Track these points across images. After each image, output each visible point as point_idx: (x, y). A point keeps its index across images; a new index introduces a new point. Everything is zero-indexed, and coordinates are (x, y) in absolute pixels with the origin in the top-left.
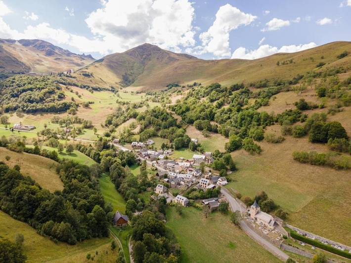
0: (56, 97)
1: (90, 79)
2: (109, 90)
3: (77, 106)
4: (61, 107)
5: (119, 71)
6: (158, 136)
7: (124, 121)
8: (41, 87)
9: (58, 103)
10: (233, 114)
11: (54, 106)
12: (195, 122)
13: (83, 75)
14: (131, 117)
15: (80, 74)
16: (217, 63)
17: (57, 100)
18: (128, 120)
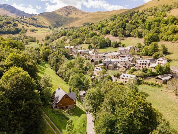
0: (12, 25)
1: (36, 21)
2: (48, 28)
3: (26, 30)
4: (14, 31)
5: (53, 19)
6: (83, 43)
7: (58, 38)
8: (2, 19)
9: (13, 29)
10: (139, 24)
11: (9, 30)
12: (111, 32)
13: (32, 19)
14: (62, 35)
15: (29, 18)
16: (111, 12)
17: (12, 27)
18: (61, 37)
